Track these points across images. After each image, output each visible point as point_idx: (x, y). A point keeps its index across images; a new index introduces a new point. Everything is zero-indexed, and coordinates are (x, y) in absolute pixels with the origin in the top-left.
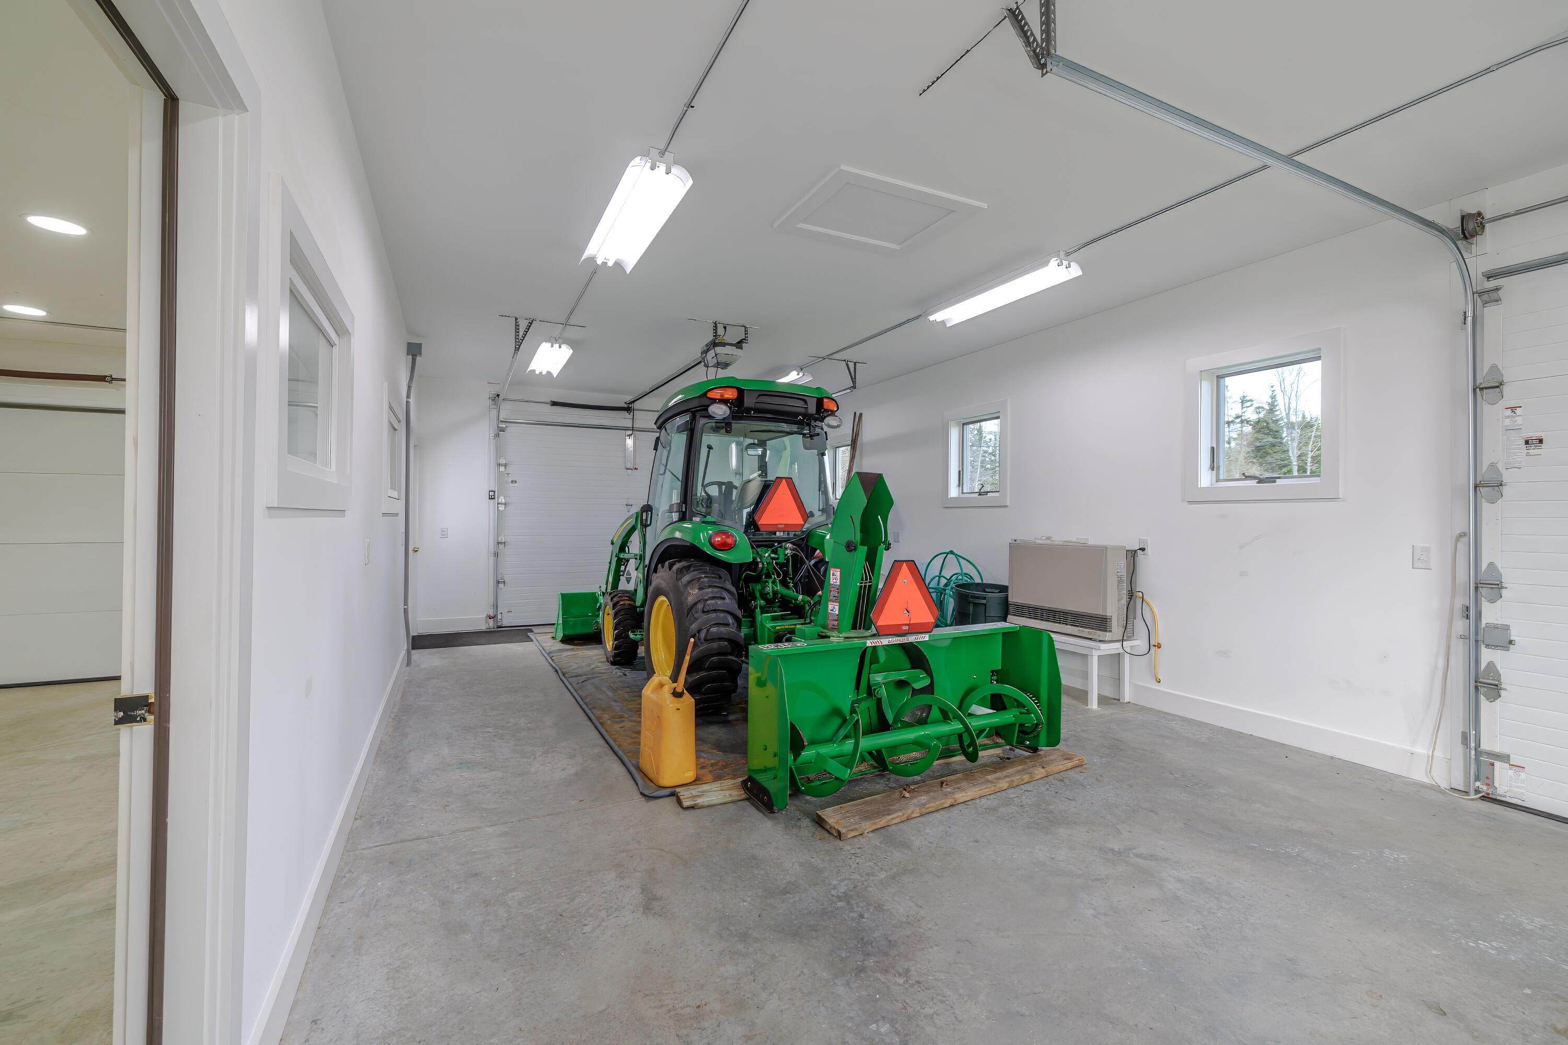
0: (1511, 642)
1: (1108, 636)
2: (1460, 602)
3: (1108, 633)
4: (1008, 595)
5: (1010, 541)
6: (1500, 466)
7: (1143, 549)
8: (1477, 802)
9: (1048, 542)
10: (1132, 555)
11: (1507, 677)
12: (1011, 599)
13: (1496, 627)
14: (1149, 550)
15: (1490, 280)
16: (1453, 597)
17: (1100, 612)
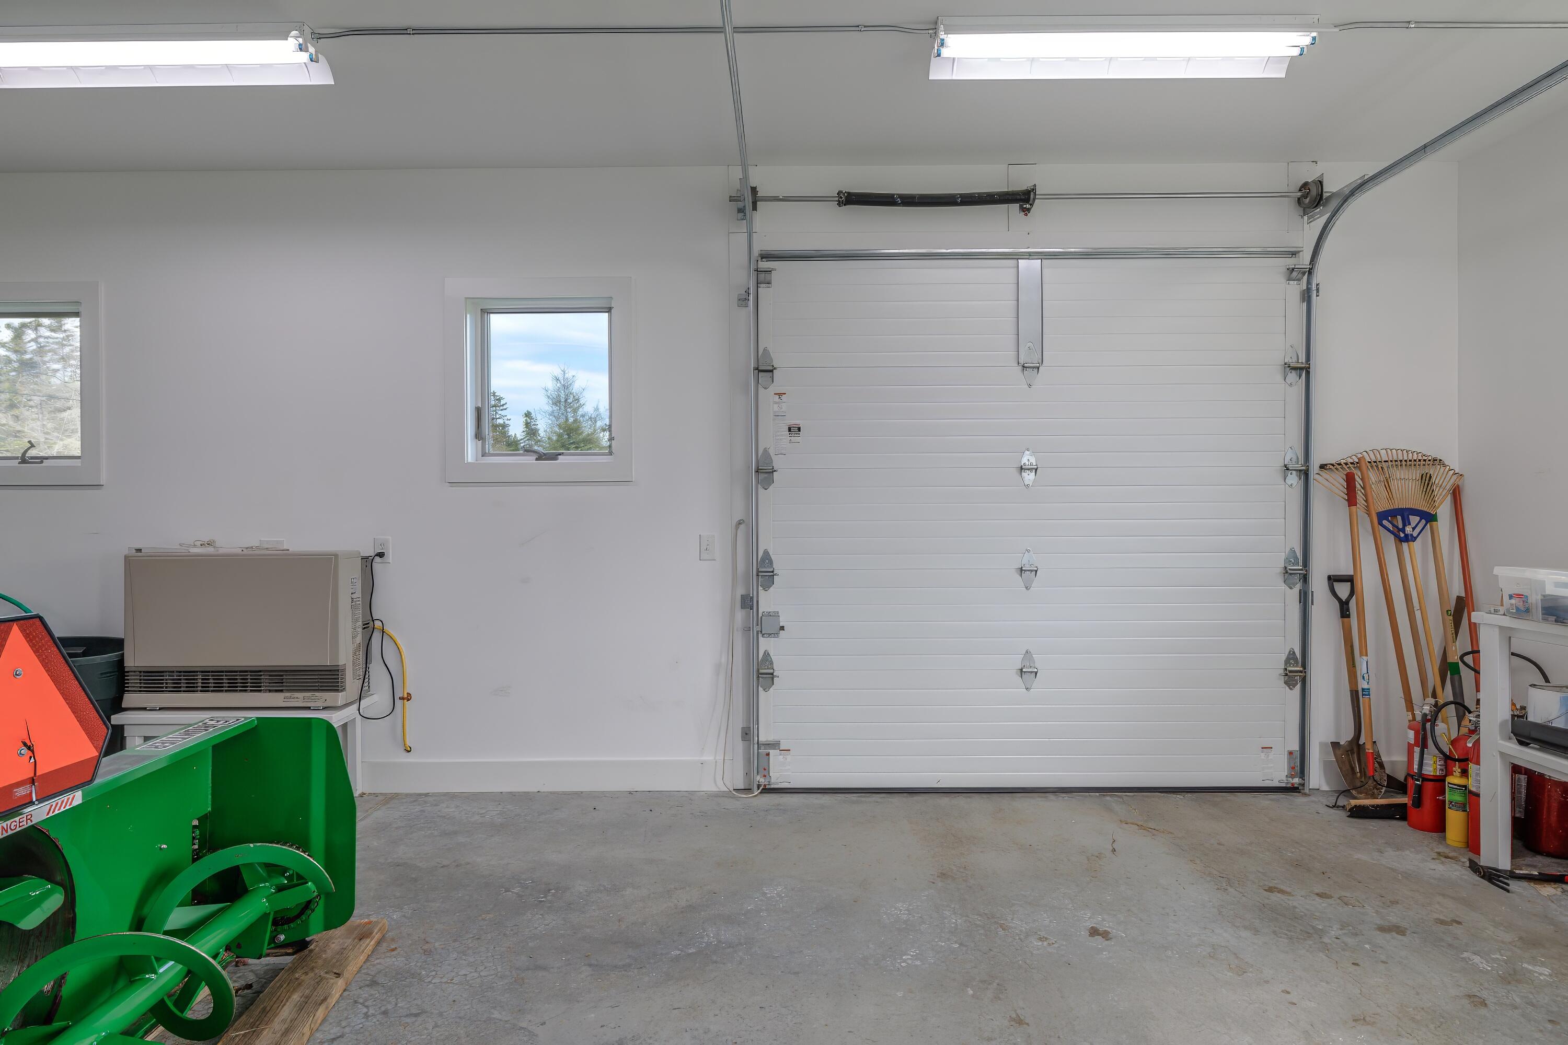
0: (782, 628)
1: (341, 698)
2: (740, 591)
3: (340, 694)
4: (123, 655)
5: (126, 552)
6: (772, 452)
7: (381, 555)
8: (759, 796)
9: (210, 550)
10: (368, 563)
11: (780, 664)
12: (130, 662)
13: (769, 614)
14: (390, 556)
15: (764, 260)
16: (734, 587)
17: (327, 662)
